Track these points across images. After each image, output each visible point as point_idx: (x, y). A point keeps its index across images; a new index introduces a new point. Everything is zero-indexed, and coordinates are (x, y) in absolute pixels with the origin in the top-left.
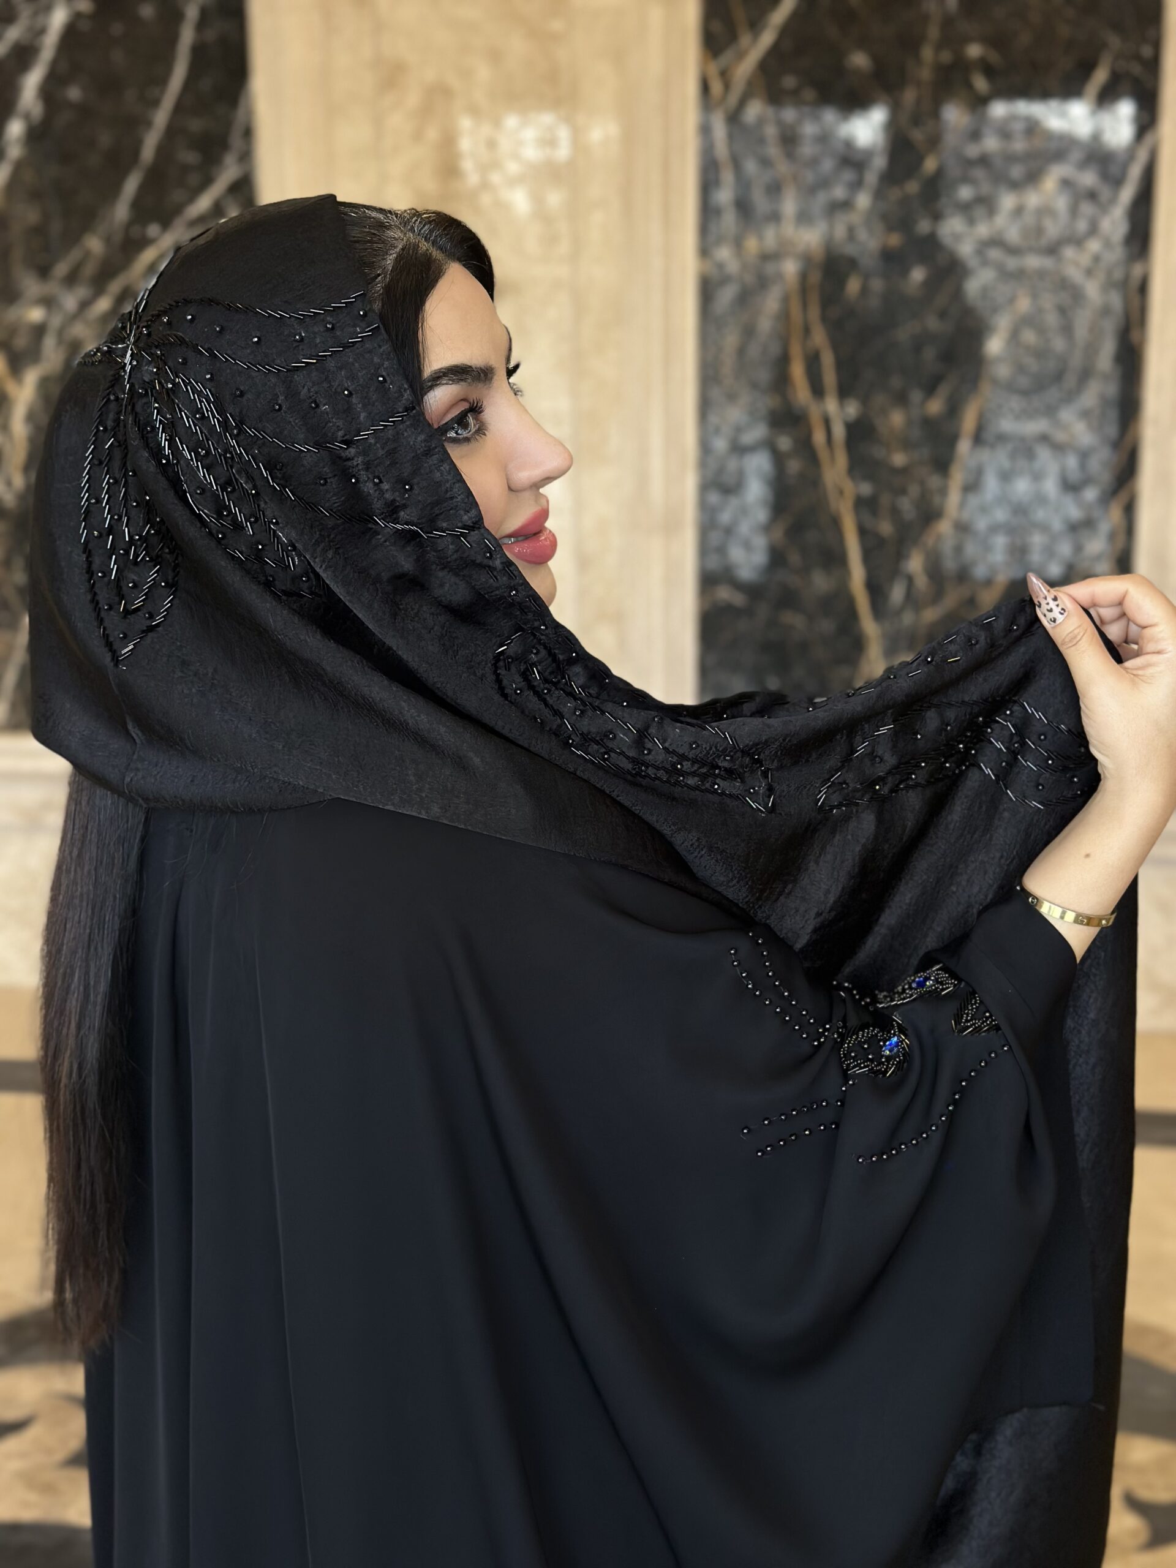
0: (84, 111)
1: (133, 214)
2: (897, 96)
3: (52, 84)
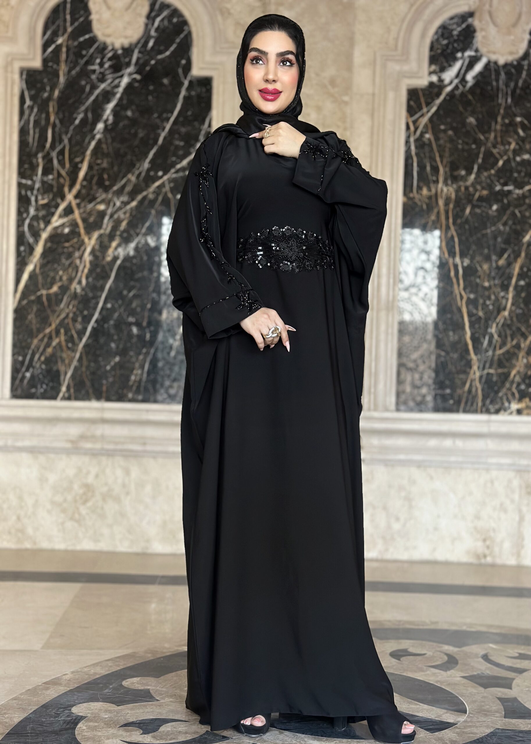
0: (133, 122)
1: (150, 166)
2: (487, 135)
3: (118, 108)
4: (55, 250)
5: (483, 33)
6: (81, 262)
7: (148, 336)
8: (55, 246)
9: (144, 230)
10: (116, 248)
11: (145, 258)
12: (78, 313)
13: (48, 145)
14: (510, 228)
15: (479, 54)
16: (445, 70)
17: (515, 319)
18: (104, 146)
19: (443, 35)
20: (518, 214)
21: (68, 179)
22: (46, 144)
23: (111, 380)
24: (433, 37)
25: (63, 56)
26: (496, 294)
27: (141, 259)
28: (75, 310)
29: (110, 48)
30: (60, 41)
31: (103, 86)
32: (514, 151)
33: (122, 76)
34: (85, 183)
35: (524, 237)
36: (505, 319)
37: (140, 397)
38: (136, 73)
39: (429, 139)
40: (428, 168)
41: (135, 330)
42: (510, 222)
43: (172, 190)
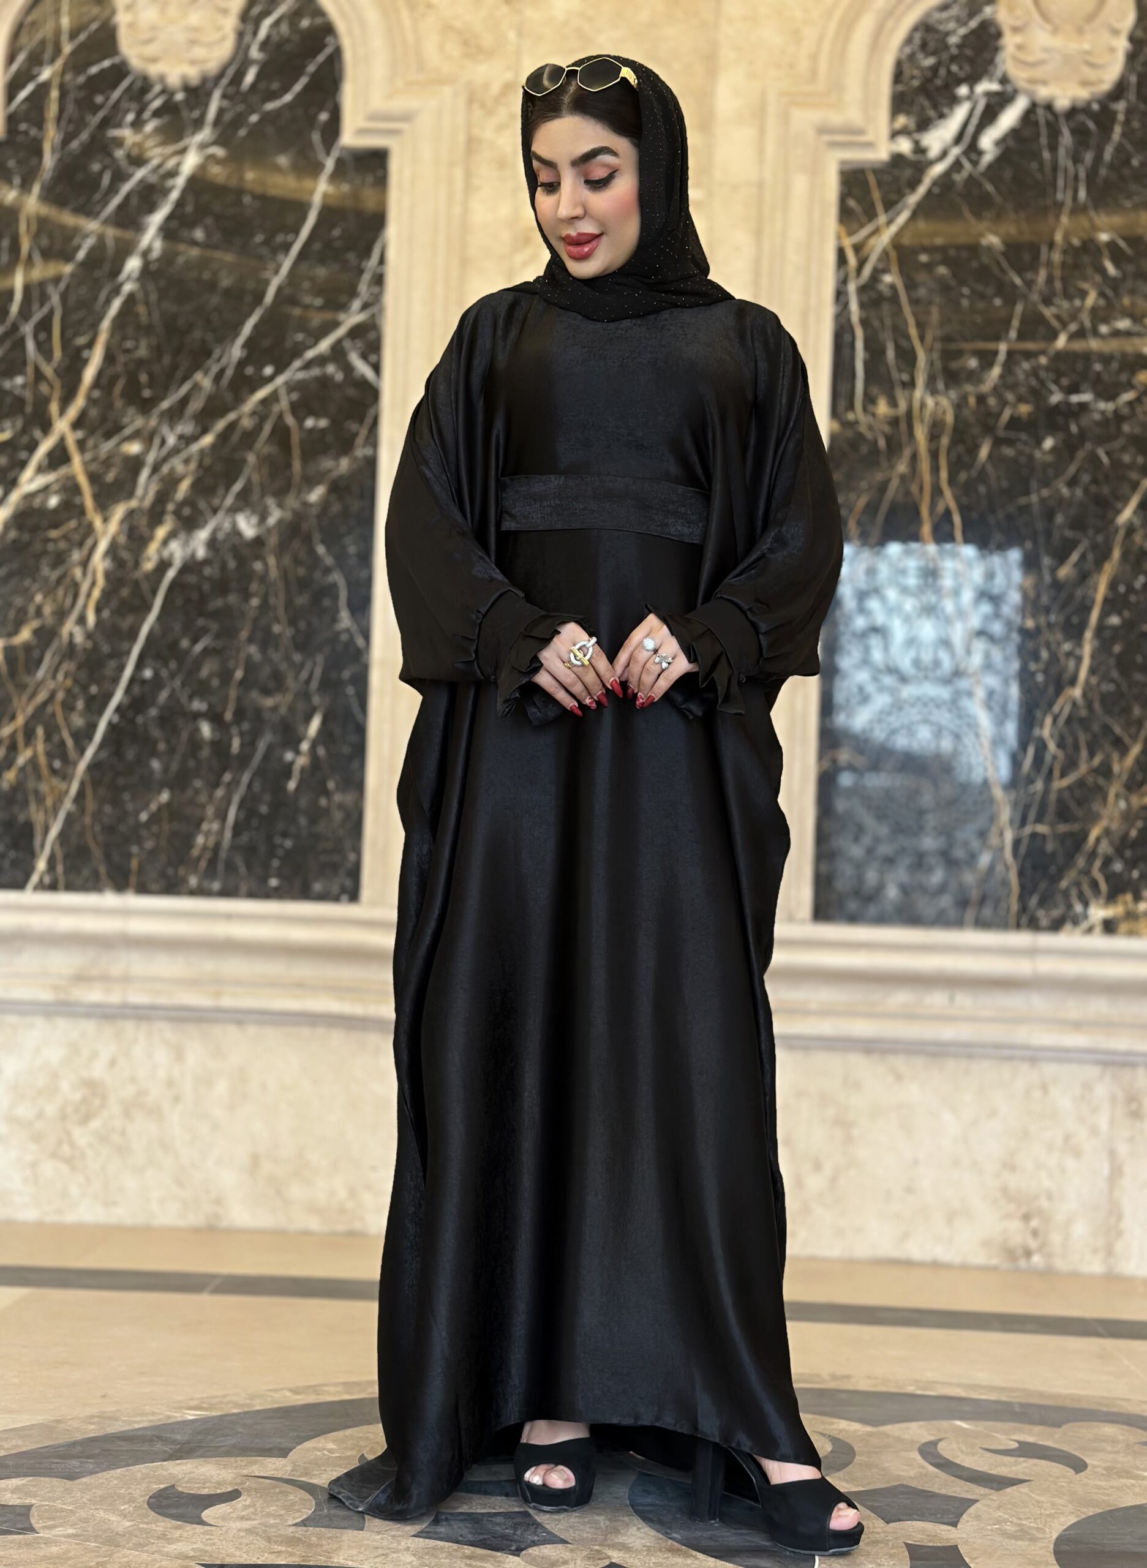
1: (245, 354)
2: (1029, 275)
3: (174, 224)
4: (28, 544)
5: (1018, 39)
6: (84, 574)
7: (236, 744)
8: (26, 537)
9: (229, 501)
10: (165, 542)
11: (232, 564)
12: (76, 690)
13: (15, 308)
14: (1086, 491)
15: (1009, 88)
16: (931, 126)
17: (1097, 706)
18: (141, 309)
19: (924, 46)
20: (1105, 459)
21: (57, 384)
22: (10, 306)
23: (149, 844)
24: (901, 49)
25: (52, 109)
26: (1053, 646)
27: (224, 567)
28: (69, 682)
29: (157, 89)
30: (46, 74)
31: (140, 174)
32: (1094, 310)
33: (183, 151)
34: (96, 394)
35: (1118, 512)
36: (1074, 704)
37: (216, 886)
38: (215, 143)
39: (893, 287)
40: (891, 354)
41: (206, 730)
42: (1086, 478)
43: (294, 408)
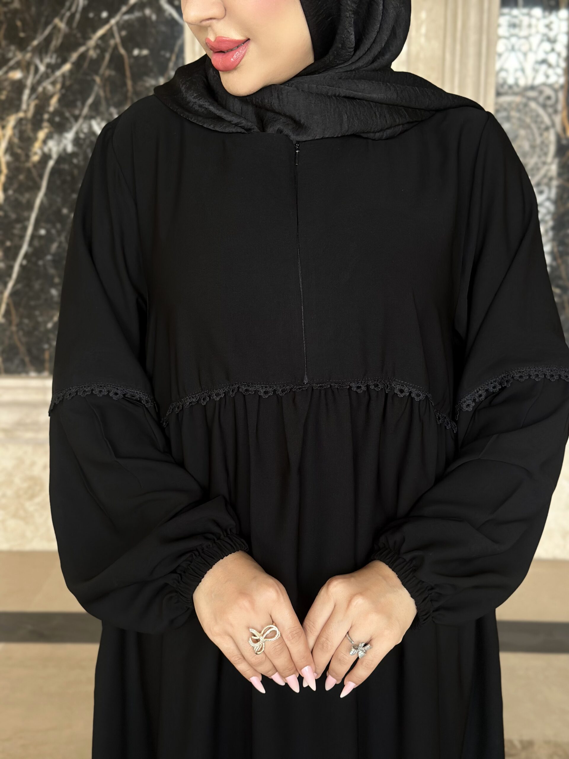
1: (87, 2)
9: (86, 111)
10: (45, 142)
43: (124, 41)
